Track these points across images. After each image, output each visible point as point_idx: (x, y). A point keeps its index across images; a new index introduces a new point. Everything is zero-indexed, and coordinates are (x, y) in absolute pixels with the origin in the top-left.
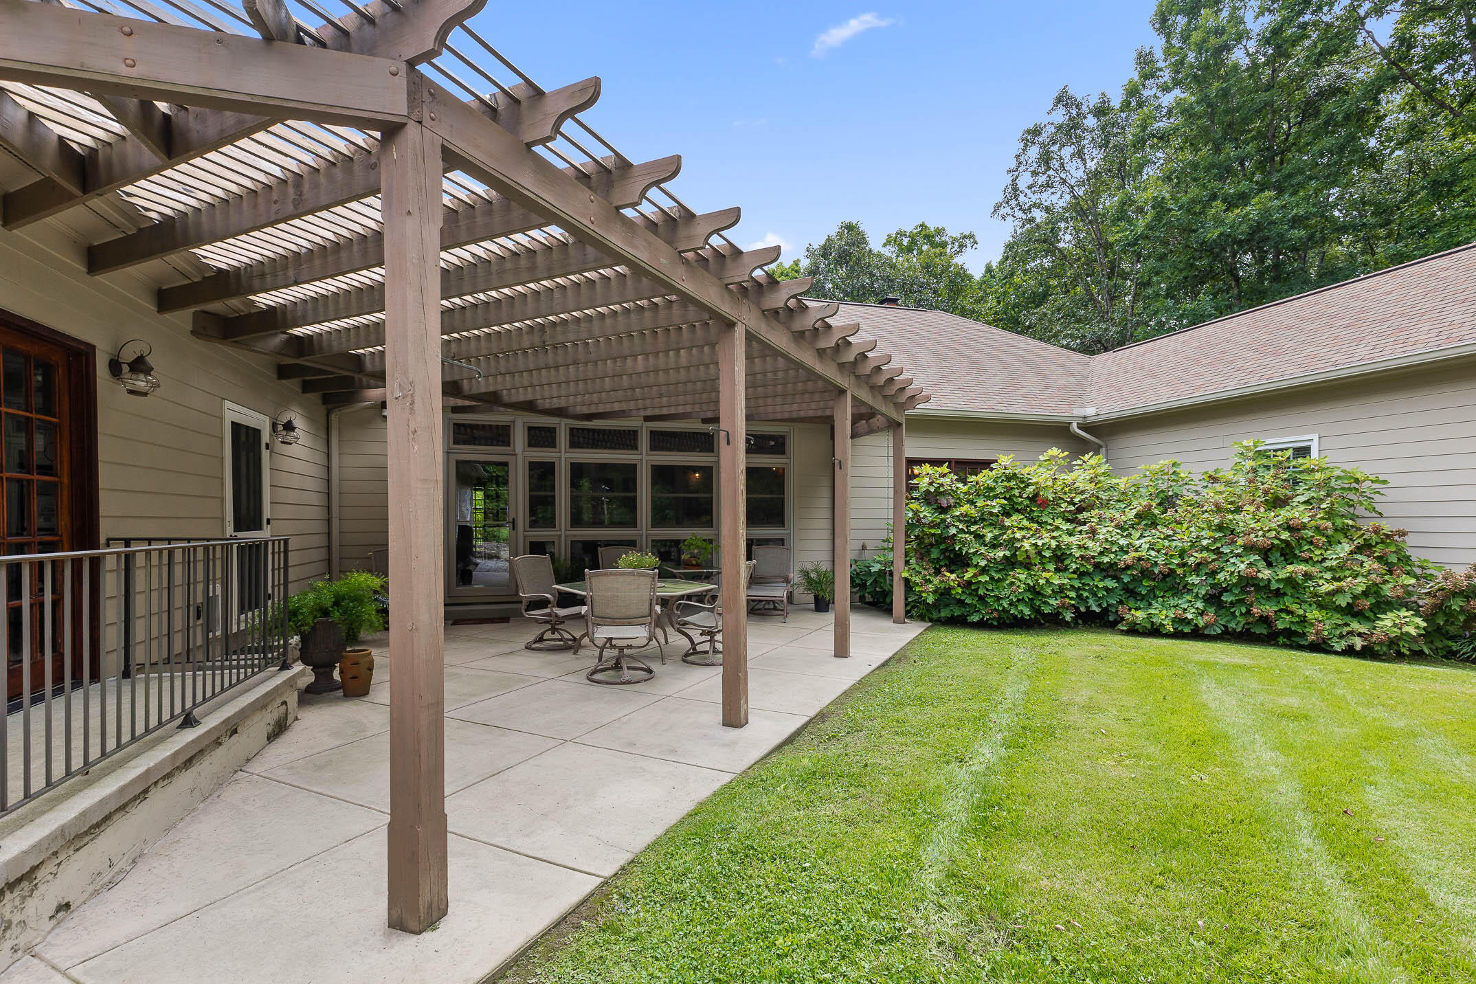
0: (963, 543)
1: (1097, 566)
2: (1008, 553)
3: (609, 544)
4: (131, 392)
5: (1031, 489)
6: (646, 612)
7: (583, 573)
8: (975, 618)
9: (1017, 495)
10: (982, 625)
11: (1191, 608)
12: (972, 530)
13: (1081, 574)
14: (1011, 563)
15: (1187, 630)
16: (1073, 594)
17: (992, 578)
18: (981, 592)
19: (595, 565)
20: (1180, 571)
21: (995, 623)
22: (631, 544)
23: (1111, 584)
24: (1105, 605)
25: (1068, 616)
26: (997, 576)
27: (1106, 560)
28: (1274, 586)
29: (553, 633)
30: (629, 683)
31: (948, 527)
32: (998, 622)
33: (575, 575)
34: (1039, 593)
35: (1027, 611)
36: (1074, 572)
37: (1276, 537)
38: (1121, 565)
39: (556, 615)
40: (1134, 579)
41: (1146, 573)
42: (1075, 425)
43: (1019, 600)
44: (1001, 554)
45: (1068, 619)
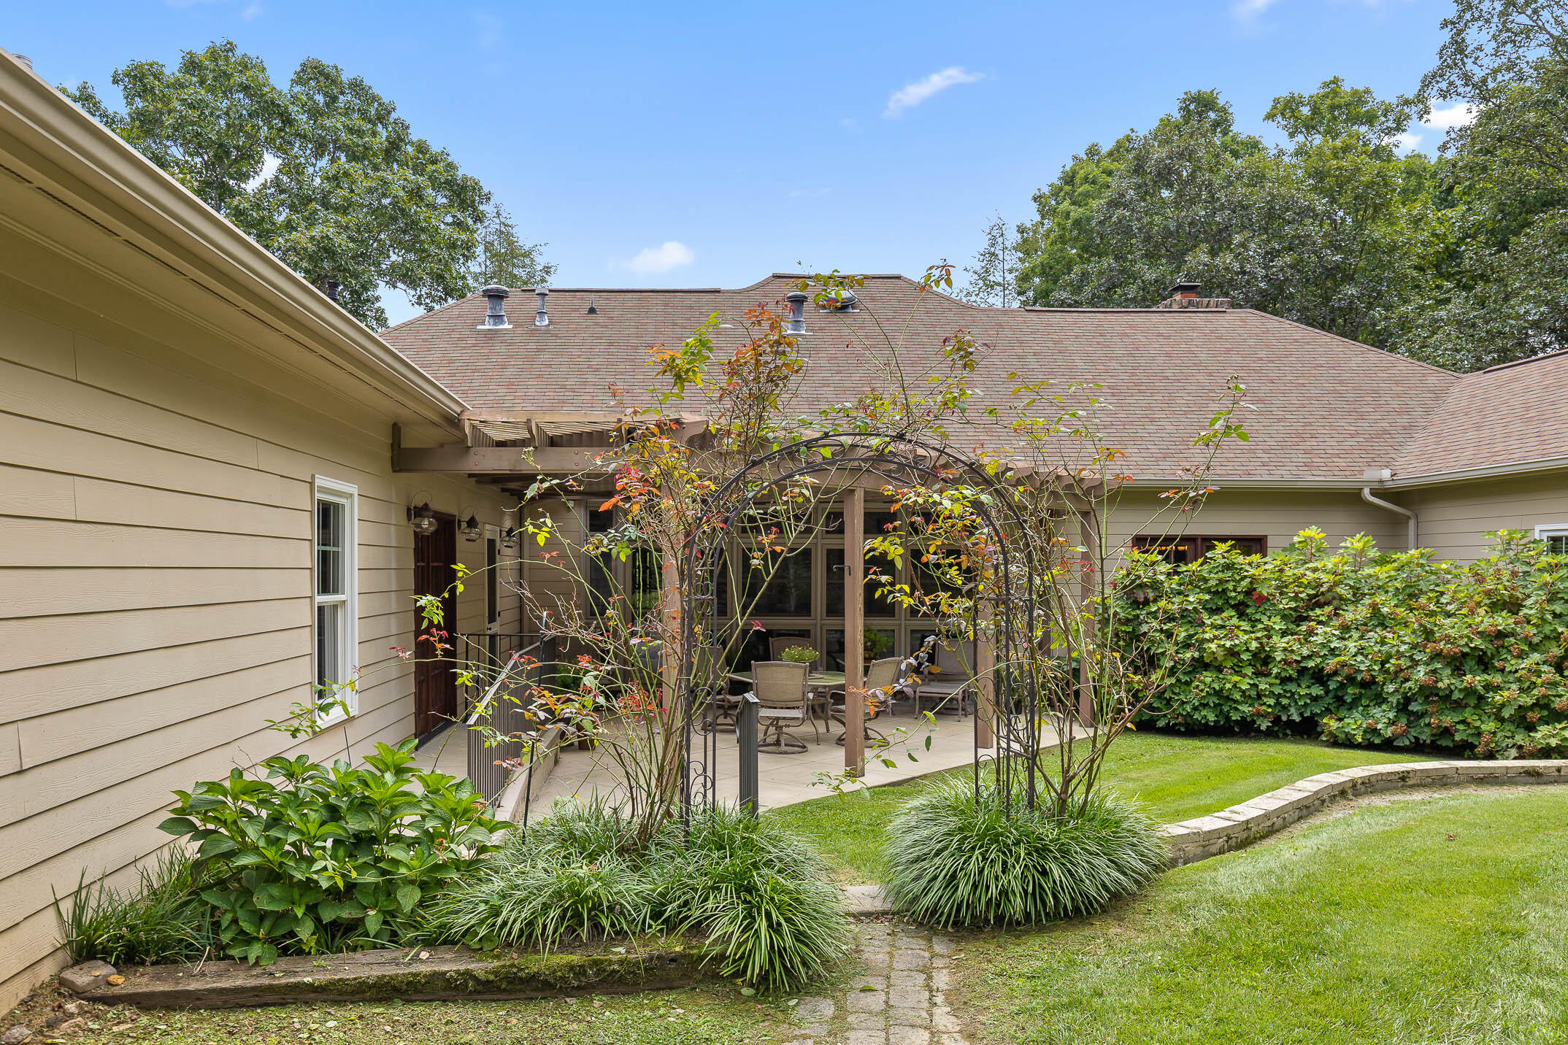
0: (1153, 642)
1: (1302, 671)
2: (1196, 655)
3: (780, 634)
4: (467, 540)
5: (1245, 583)
6: (801, 698)
7: (750, 665)
8: (1161, 724)
9: (1231, 588)
10: (1170, 731)
11: (1382, 718)
12: (1165, 628)
13: (1285, 680)
14: (1201, 665)
15: (1377, 741)
16: (1272, 702)
17: (1178, 680)
18: (1167, 695)
19: (766, 657)
20: (1380, 679)
21: (1183, 729)
22: (803, 634)
23: (1317, 691)
24: (1307, 714)
25: (1264, 725)
26: (1184, 678)
27: (1311, 664)
28: (1456, 695)
29: (725, 718)
30: (786, 753)
31: (1140, 624)
32: (1186, 728)
33: (744, 667)
34: (1228, 698)
35: (1212, 717)
36: (1276, 678)
37: (1467, 644)
38: (1328, 670)
39: (729, 701)
40: (1342, 686)
41: (1351, 679)
42: (1366, 492)
43: (1202, 704)
44: (1188, 655)
45: (1263, 728)
